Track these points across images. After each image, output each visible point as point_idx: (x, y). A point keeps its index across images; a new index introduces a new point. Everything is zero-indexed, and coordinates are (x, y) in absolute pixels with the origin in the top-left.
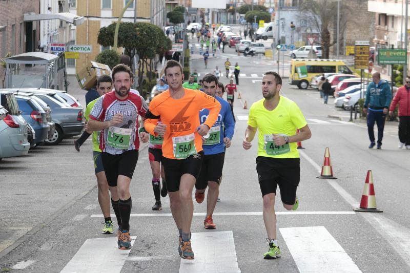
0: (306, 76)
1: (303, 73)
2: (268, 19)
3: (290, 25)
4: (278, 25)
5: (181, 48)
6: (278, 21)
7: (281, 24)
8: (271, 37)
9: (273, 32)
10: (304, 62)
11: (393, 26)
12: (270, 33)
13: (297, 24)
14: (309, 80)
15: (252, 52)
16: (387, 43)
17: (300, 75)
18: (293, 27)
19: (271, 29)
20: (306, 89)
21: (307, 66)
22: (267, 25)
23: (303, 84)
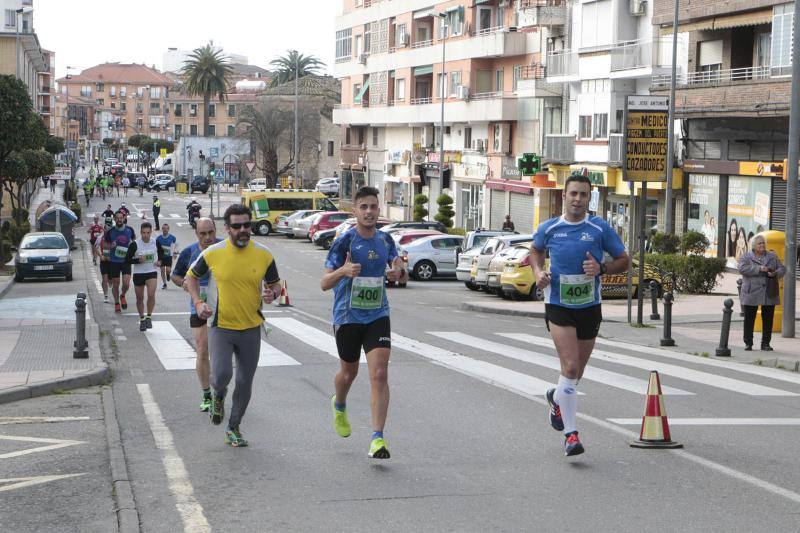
0: (266, 214)
1: (262, 211)
2: (170, 148)
3: (199, 154)
4: (184, 154)
5: (68, 173)
6: (184, 149)
7: (187, 154)
8: (170, 171)
9: (173, 165)
10: (263, 193)
11: (375, 143)
12: (168, 167)
13: (207, 154)
14: (272, 222)
15: (159, 185)
16: (365, 168)
17: (258, 213)
18: (202, 157)
19: (169, 161)
20: (266, 235)
21: (269, 200)
22: (168, 156)
23: (263, 228)
